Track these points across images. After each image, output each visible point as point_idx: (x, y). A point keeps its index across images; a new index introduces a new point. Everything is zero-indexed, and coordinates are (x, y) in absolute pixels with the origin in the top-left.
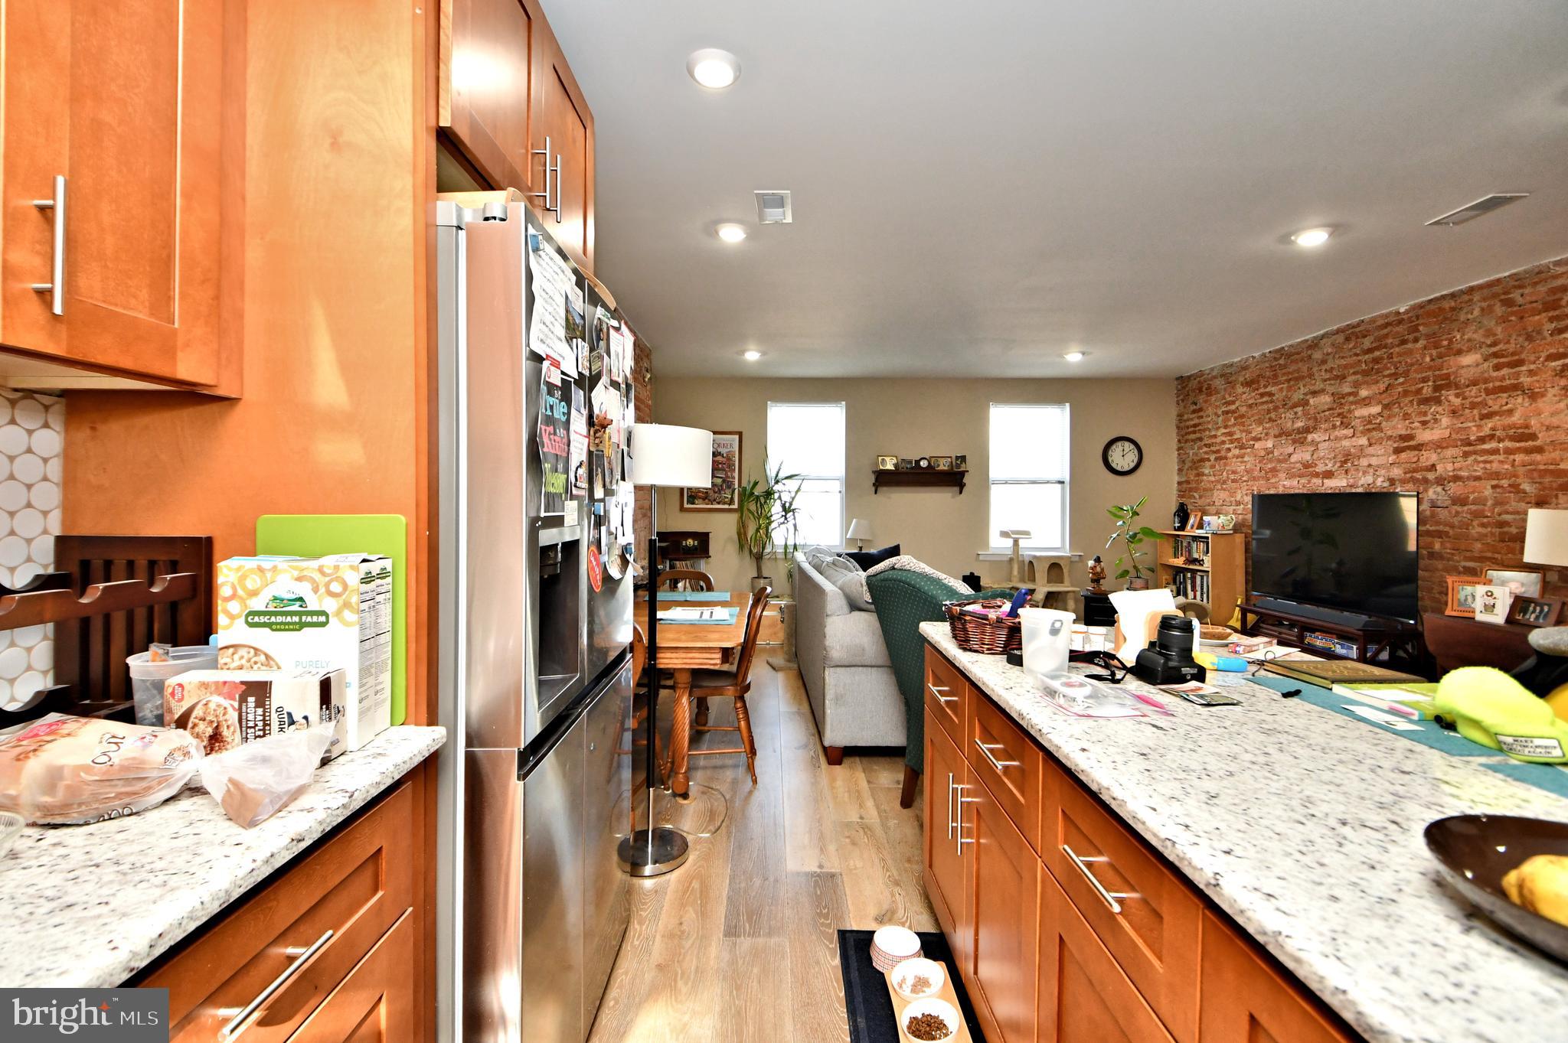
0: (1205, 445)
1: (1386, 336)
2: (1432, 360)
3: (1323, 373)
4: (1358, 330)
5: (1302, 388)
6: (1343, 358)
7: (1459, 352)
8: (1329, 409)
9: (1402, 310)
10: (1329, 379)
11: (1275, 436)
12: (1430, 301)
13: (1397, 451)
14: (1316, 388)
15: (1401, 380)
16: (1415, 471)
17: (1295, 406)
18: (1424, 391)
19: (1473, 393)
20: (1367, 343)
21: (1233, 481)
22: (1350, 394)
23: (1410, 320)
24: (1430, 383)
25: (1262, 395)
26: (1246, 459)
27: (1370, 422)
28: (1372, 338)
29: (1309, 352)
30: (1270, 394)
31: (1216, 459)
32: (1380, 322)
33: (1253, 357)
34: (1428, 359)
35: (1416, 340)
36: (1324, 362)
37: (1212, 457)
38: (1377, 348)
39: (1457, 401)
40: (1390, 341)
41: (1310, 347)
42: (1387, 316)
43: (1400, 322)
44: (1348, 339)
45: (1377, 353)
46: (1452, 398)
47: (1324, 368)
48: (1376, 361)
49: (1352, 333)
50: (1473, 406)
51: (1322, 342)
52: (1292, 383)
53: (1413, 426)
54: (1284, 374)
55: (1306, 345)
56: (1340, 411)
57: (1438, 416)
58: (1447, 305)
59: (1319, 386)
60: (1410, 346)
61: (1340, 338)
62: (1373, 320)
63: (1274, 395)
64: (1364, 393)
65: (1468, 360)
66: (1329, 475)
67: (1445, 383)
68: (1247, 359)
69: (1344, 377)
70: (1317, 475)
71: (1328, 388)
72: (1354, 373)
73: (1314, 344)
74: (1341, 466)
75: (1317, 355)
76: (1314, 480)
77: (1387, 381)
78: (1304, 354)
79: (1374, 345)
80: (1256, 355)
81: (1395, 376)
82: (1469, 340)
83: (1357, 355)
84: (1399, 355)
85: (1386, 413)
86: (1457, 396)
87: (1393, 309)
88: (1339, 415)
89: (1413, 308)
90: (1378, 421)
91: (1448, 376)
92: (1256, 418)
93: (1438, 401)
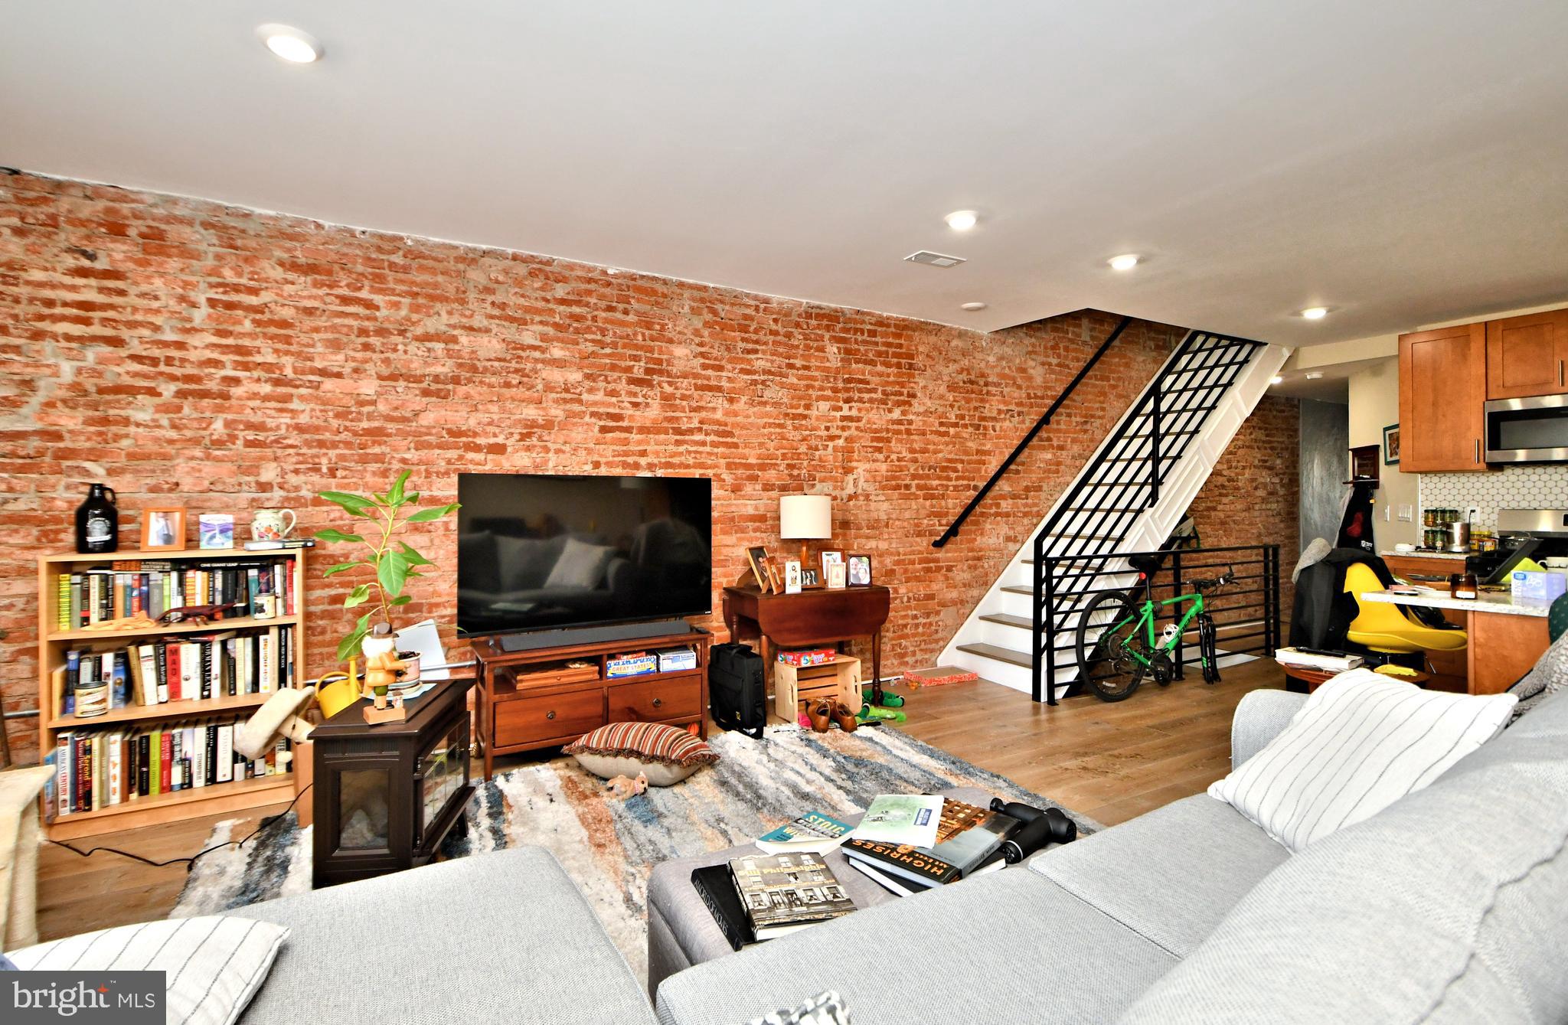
0: (134, 358)
1: (589, 293)
2: (644, 340)
3: (488, 305)
4: (548, 268)
5: (444, 314)
6: (523, 296)
7: (671, 341)
8: (499, 360)
9: (611, 272)
10: (499, 318)
11: (380, 378)
12: (642, 277)
13: (604, 430)
14: (476, 324)
15: (608, 351)
16: (626, 454)
17: (426, 338)
18: (635, 370)
19: (684, 386)
20: (560, 291)
21: (249, 444)
22: (535, 348)
23: (620, 287)
24: (642, 364)
25: (345, 300)
26: (295, 405)
27: (567, 390)
28: (568, 287)
29: (461, 266)
30: (369, 305)
31: (181, 394)
32: (580, 273)
33: (319, 226)
34: (640, 337)
35: (626, 312)
36: (488, 290)
37: (168, 390)
38: (578, 303)
39: (668, 389)
40: (593, 300)
41: (460, 259)
42: (590, 270)
43: (609, 284)
44: (532, 274)
45: (576, 310)
46: (665, 385)
47: (490, 298)
48: (577, 318)
49: (541, 270)
50: (683, 398)
51: (487, 260)
52: (421, 301)
53: (622, 405)
54: (402, 282)
55: (454, 253)
56: (518, 366)
57: (649, 400)
58: (660, 288)
59: (479, 321)
60: (619, 316)
61: (522, 270)
62: (571, 267)
63: (377, 308)
64: (557, 352)
65: (679, 351)
66: (499, 449)
67: (657, 369)
68: (300, 223)
69: (522, 322)
70: (477, 448)
71: (495, 330)
72: (541, 322)
73: (471, 259)
74: (520, 440)
75: (476, 276)
76: (471, 455)
77: (590, 348)
78: (451, 265)
79: (570, 297)
80: (327, 224)
81: (602, 345)
82: (680, 333)
83: (547, 301)
84: (606, 320)
85: (588, 384)
86: (670, 384)
87: (600, 265)
88: (517, 371)
89: (623, 276)
90: (578, 391)
91: (659, 362)
92: (330, 336)
93: (648, 384)
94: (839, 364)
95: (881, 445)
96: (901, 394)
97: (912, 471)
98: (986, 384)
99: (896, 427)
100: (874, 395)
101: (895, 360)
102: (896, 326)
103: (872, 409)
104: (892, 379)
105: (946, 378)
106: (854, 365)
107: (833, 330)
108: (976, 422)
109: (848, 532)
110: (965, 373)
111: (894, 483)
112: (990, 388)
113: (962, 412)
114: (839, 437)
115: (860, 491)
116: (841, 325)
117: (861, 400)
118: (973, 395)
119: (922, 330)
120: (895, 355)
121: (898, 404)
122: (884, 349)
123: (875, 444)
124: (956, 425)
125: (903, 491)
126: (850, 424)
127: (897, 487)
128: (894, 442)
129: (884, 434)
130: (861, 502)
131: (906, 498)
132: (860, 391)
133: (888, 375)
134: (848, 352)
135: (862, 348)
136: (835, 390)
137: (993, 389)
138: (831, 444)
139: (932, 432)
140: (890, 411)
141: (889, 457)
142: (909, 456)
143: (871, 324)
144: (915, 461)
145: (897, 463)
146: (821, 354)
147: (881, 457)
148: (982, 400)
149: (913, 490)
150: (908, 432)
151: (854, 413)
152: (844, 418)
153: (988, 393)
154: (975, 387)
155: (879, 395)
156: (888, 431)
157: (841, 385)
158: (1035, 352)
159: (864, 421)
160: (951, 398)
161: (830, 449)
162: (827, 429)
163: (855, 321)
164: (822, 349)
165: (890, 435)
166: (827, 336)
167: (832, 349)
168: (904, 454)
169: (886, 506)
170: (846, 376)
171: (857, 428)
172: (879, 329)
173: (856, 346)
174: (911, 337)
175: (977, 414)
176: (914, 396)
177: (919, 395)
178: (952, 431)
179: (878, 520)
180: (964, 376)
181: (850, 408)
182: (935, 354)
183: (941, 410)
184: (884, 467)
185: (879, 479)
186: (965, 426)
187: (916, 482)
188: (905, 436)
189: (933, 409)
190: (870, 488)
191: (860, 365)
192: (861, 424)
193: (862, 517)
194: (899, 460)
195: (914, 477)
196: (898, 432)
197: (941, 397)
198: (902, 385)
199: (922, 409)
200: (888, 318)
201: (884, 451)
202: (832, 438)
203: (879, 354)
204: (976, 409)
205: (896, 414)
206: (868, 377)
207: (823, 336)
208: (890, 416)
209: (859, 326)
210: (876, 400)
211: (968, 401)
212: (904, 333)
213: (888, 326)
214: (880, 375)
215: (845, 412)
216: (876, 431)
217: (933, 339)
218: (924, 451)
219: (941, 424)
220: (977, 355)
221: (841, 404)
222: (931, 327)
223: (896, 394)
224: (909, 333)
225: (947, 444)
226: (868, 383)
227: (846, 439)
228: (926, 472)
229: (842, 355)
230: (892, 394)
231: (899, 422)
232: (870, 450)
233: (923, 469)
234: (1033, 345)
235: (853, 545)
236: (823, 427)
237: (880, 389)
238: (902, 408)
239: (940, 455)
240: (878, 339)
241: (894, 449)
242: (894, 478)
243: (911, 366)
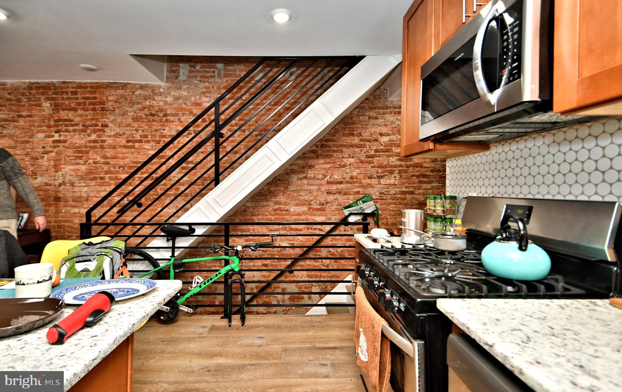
94: (51, 112)
95: (81, 155)
96: (97, 125)
97: (105, 169)
98: (165, 115)
99: (92, 144)
100: (77, 128)
101: (91, 106)
102: (91, 87)
103: (75, 135)
104: (89, 117)
105: (130, 114)
106: (61, 112)
107: (47, 94)
108: (158, 139)
109: (59, 203)
110: (147, 110)
111: (92, 176)
112: (169, 118)
113: (146, 133)
114: (52, 152)
115: (67, 181)
116: (52, 91)
117: (67, 131)
118: (155, 123)
119: (111, 87)
120: (90, 104)
121: (94, 131)
122: (84, 101)
123: (76, 155)
124: (140, 141)
125: (99, 180)
126: (59, 144)
127: (95, 178)
128: (91, 152)
129: (84, 149)
130: (68, 186)
131: (101, 185)
132: (66, 126)
133: (87, 116)
134: (56, 105)
135: (66, 102)
136: (49, 127)
137: (172, 118)
138: (46, 156)
139: (120, 146)
140: (89, 135)
141: (87, 161)
142: (103, 160)
143: (73, 88)
144: (108, 163)
145: (94, 165)
146: (39, 108)
147: (81, 162)
148: (162, 125)
149: (107, 180)
150: (102, 147)
151: (62, 138)
152: (55, 141)
153: (167, 121)
154: (155, 118)
155: (81, 127)
156: (86, 147)
157: (52, 123)
158: (210, 92)
159: (68, 142)
160: (136, 125)
161: (45, 158)
162: (44, 147)
163: (62, 88)
164: (40, 105)
165: (88, 149)
166: (43, 98)
167: (46, 105)
168: (99, 159)
169: (86, 189)
170: (56, 118)
171: (64, 147)
172: (79, 90)
173: (63, 101)
174: (103, 92)
175: (158, 134)
176: (106, 126)
177: (110, 125)
178: (137, 145)
179: (80, 197)
180: (146, 112)
181: (60, 136)
182: (122, 100)
183: (128, 133)
184: (83, 168)
185: (80, 174)
186: (148, 142)
187: (109, 175)
188: (99, 149)
189: (121, 133)
190: (75, 179)
191: (66, 112)
192: (66, 144)
193: (69, 195)
194: (94, 163)
195: (107, 173)
196: (95, 147)
197: (128, 125)
198: (97, 120)
199: (112, 133)
200: (85, 83)
201: (84, 158)
202: (47, 153)
203: (79, 104)
204: (156, 130)
205: (94, 137)
206: (72, 118)
207: (40, 98)
208: (89, 138)
209: (64, 90)
210: (78, 130)
211: (150, 127)
212: (98, 90)
213: (86, 87)
214: (81, 116)
215: (56, 137)
216: (77, 148)
217: (120, 92)
218: (115, 158)
219: (128, 141)
220: (156, 98)
221: (53, 134)
222: (118, 85)
223: (92, 126)
224: (102, 90)
225: (132, 153)
226: (72, 121)
227: (56, 152)
228: (117, 169)
229: (53, 107)
230: (90, 126)
231: (95, 141)
232: (73, 158)
233: (114, 168)
234: (207, 88)
235: (62, 210)
236: (41, 147)
237: (81, 123)
238: (98, 133)
239: (128, 160)
240: (79, 96)
241: (91, 157)
242: (92, 173)
243: (103, 109)
